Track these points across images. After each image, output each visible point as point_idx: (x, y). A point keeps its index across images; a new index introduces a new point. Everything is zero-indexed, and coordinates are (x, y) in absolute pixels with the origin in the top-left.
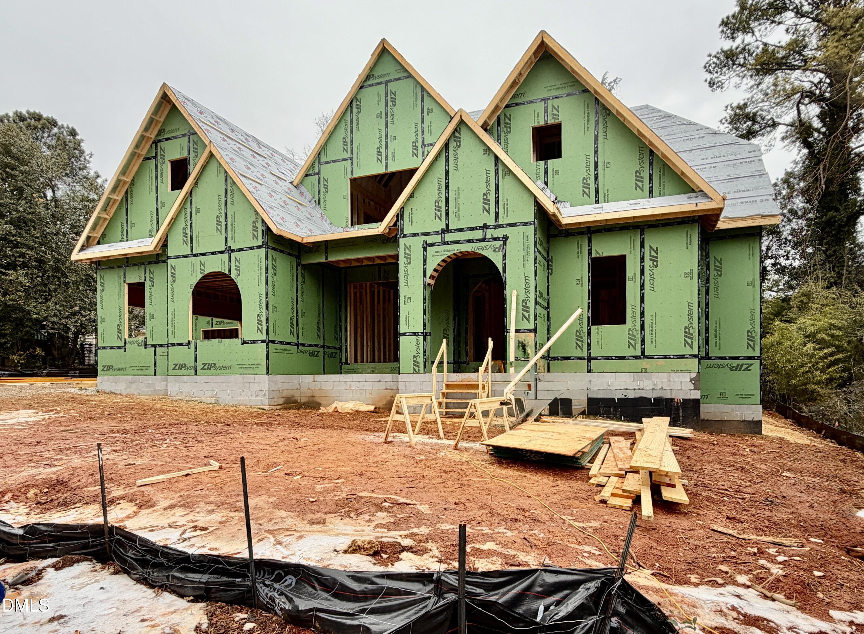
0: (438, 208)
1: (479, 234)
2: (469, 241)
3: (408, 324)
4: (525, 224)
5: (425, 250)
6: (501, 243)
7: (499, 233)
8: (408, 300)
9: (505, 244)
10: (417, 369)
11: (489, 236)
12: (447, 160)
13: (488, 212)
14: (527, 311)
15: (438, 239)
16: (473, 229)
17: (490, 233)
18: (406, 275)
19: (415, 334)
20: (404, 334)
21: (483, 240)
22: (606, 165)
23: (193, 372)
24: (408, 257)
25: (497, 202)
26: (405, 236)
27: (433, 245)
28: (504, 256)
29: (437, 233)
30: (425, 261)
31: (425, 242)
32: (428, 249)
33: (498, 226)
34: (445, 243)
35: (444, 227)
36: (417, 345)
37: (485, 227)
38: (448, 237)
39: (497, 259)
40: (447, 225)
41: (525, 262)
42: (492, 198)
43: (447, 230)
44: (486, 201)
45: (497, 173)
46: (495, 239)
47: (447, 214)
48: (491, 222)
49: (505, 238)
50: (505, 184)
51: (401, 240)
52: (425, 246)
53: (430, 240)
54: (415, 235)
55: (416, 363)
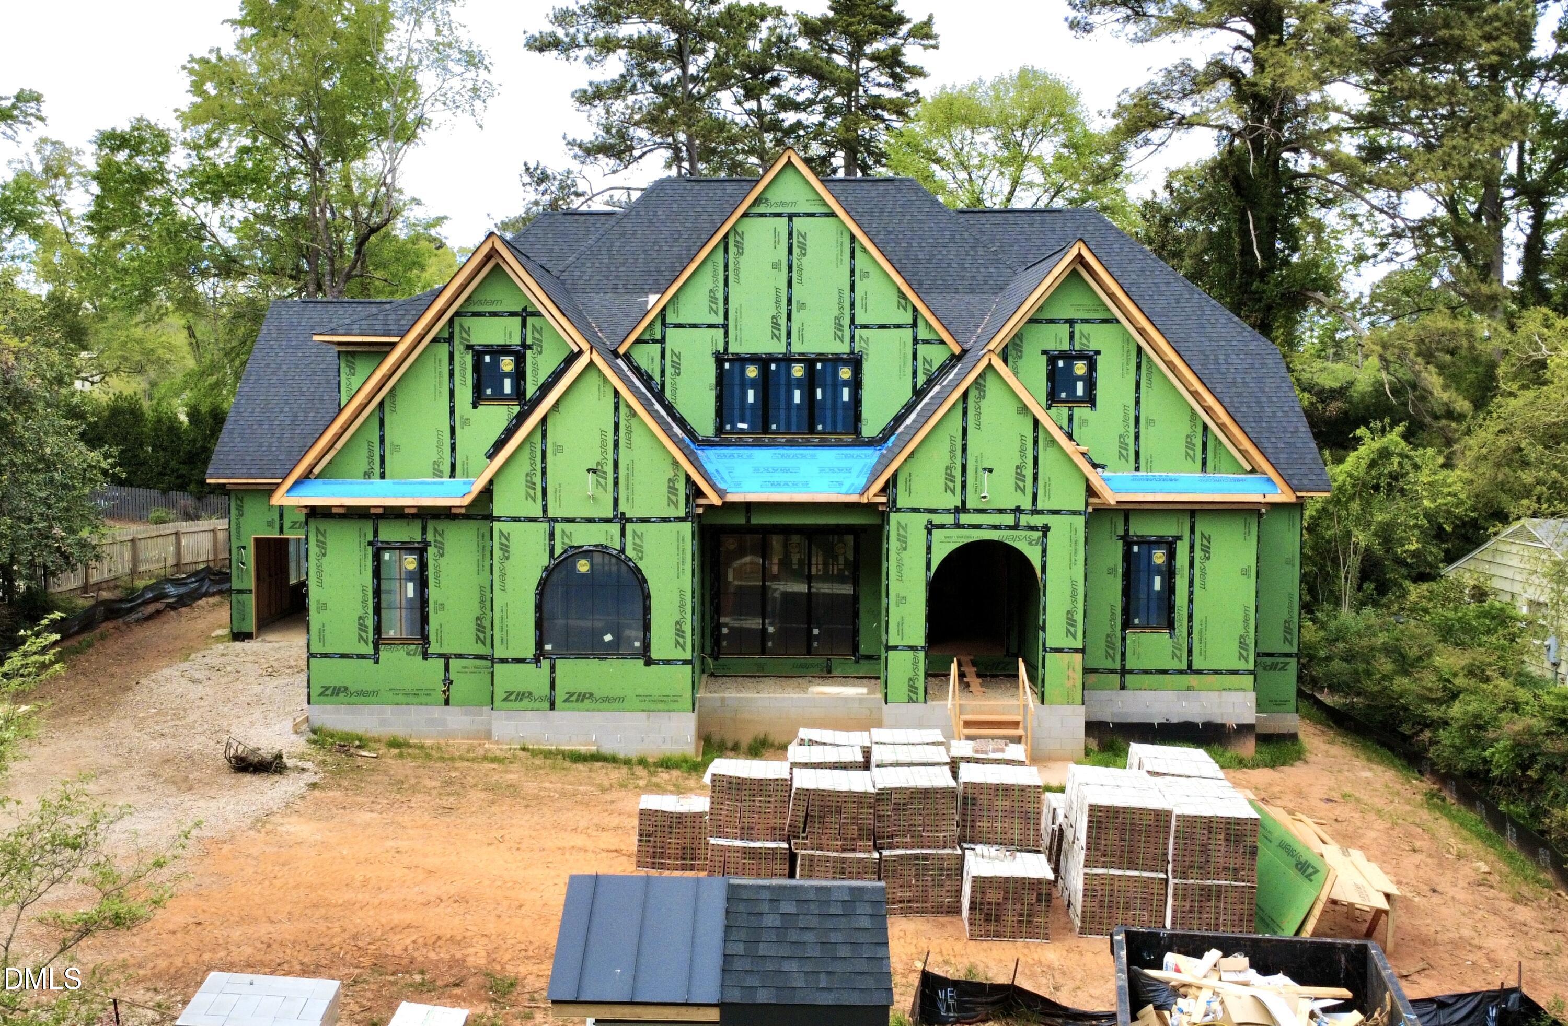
0: (950, 477)
1: (1009, 519)
2: (995, 527)
3: (901, 633)
4: (1074, 513)
5: (929, 532)
6: (1040, 533)
7: (1038, 520)
8: (903, 600)
9: (1045, 535)
10: (914, 697)
11: (1023, 522)
12: (965, 413)
13: (1023, 491)
14: (1073, 626)
15: (949, 519)
16: (1001, 511)
17: (1024, 520)
18: (900, 566)
19: (911, 648)
20: (895, 648)
21: (1016, 527)
22: (1151, 422)
23: (548, 705)
24: (903, 540)
25: (1035, 478)
26: (899, 510)
27: (942, 527)
28: (1044, 552)
29: (948, 511)
30: (929, 549)
31: (930, 522)
32: (935, 532)
33: (1035, 512)
34: (958, 526)
35: (959, 505)
36: (915, 663)
37: (1018, 510)
38: (964, 519)
39: (1033, 555)
40: (964, 503)
41: (1072, 563)
42: (1029, 472)
43: (962, 509)
44: (1020, 476)
45: (1036, 442)
46: (1032, 528)
47: (964, 486)
48: (1027, 504)
49: (1046, 529)
50: (1047, 457)
51: (892, 515)
52: (930, 528)
53: (937, 519)
54: (915, 510)
55: (913, 689)
